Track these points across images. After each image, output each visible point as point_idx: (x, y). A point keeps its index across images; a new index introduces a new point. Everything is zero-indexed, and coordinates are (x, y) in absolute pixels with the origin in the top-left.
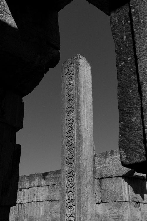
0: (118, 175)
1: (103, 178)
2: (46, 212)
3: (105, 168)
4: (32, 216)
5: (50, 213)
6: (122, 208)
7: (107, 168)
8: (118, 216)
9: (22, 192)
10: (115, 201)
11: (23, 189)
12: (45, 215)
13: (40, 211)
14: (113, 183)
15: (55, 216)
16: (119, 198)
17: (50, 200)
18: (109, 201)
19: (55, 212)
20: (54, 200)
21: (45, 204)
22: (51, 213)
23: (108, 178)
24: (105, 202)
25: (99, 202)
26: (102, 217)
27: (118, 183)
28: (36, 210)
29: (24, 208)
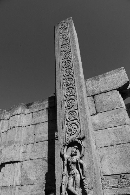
0: (114, 89)
1: (96, 94)
2: (29, 135)
3: (98, 87)
4: (12, 140)
5: (33, 135)
6: (122, 112)
7: (100, 87)
8: (119, 120)
9: (1, 123)
10: (113, 109)
11: (2, 120)
12: (27, 138)
13: (21, 134)
14: (109, 96)
15: (39, 137)
16: (117, 106)
17: (35, 123)
18: (106, 110)
19: (40, 133)
20: (39, 123)
21: (28, 129)
22: (35, 134)
23: (103, 94)
24: (101, 112)
25: (95, 113)
26: (99, 125)
27: (114, 95)
28: (18, 134)
29: (1, 136)
